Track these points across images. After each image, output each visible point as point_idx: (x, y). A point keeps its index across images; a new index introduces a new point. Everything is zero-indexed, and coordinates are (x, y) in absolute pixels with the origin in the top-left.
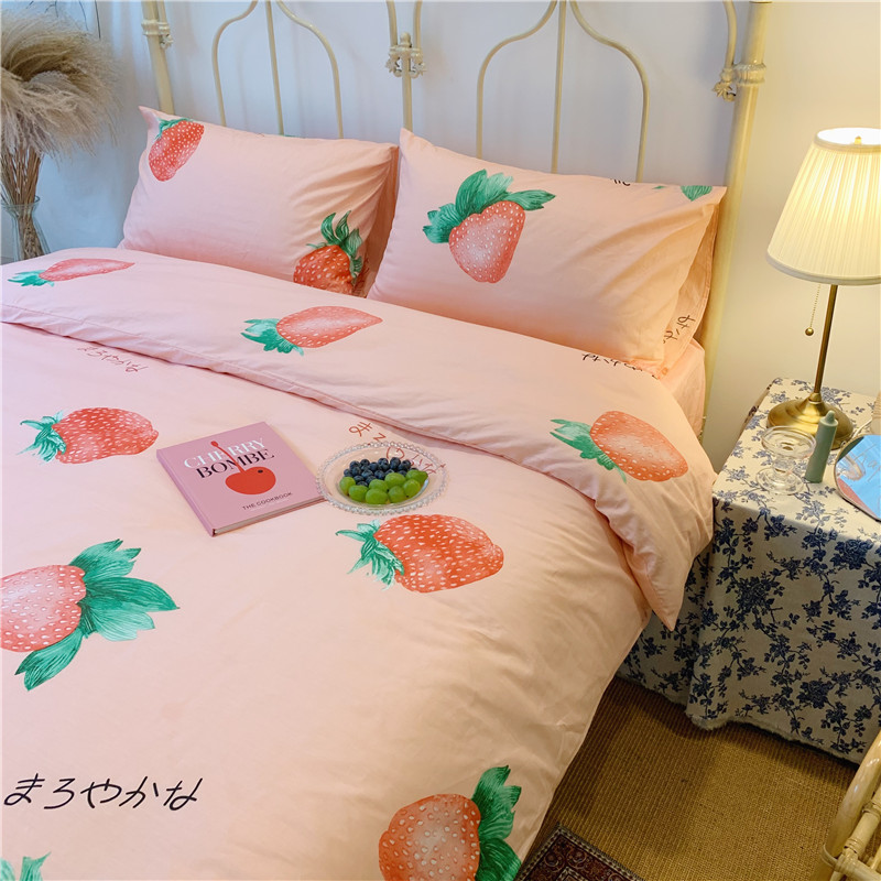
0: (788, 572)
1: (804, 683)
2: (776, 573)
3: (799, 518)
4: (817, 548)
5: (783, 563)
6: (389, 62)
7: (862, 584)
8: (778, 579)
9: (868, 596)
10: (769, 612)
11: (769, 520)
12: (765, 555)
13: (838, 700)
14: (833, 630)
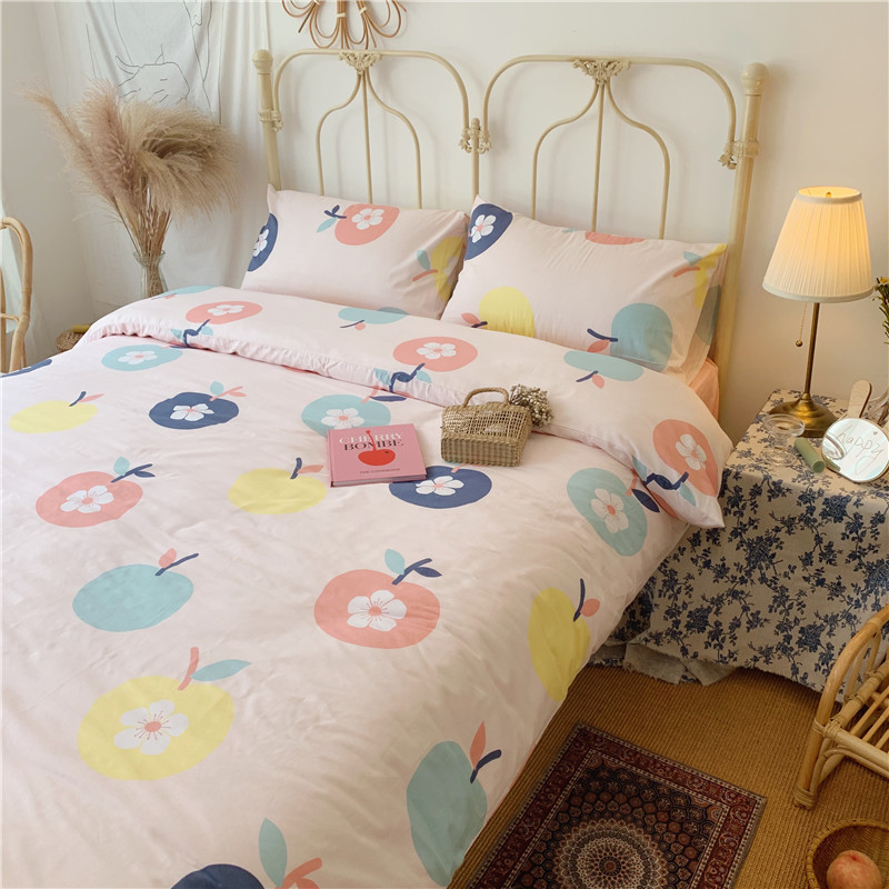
0: (786, 529)
1: (802, 628)
2: (777, 530)
3: (794, 481)
4: (808, 504)
5: (783, 521)
6: (462, 141)
7: (844, 536)
8: (779, 535)
9: (849, 546)
10: (772, 566)
11: (770, 484)
12: (767, 514)
13: (828, 639)
14: (823, 576)
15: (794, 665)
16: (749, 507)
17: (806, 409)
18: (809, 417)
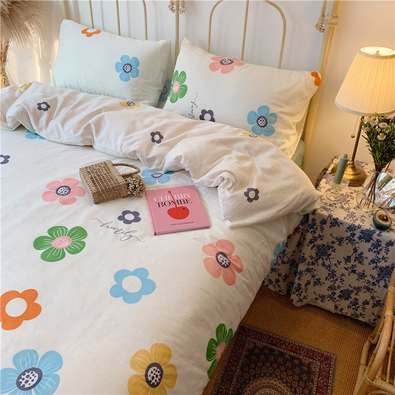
1: (341, 290)
2: (333, 242)
3: (345, 219)
4: (352, 232)
5: (337, 239)
7: (370, 250)
8: (334, 245)
9: (372, 256)
10: (329, 259)
11: (332, 220)
12: (328, 235)
13: (356, 297)
14: (355, 269)
15: (336, 305)
16: (319, 229)
17: (351, 170)
18: (352, 175)
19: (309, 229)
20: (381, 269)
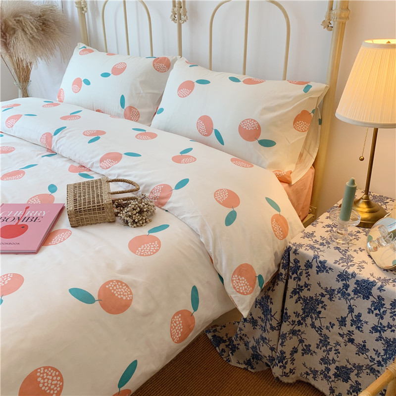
0: (328, 296)
1: (337, 367)
2: (323, 295)
3: (335, 263)
4: (344, 282)
5: (326, 290)
6: (172, 16)
7: (370, 311)
8: (323, 299)
9: (373, 320)
10: (319, 319)
11: (318, 262)
13: (357, 379)
14: (353, 337)
15: (331, 387)
16: (304, 275)
17: (364, 206)
18: (366, 212)
19: (291, 274)
20: (388, 342)
